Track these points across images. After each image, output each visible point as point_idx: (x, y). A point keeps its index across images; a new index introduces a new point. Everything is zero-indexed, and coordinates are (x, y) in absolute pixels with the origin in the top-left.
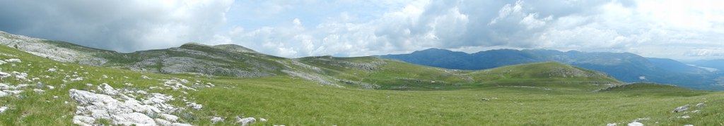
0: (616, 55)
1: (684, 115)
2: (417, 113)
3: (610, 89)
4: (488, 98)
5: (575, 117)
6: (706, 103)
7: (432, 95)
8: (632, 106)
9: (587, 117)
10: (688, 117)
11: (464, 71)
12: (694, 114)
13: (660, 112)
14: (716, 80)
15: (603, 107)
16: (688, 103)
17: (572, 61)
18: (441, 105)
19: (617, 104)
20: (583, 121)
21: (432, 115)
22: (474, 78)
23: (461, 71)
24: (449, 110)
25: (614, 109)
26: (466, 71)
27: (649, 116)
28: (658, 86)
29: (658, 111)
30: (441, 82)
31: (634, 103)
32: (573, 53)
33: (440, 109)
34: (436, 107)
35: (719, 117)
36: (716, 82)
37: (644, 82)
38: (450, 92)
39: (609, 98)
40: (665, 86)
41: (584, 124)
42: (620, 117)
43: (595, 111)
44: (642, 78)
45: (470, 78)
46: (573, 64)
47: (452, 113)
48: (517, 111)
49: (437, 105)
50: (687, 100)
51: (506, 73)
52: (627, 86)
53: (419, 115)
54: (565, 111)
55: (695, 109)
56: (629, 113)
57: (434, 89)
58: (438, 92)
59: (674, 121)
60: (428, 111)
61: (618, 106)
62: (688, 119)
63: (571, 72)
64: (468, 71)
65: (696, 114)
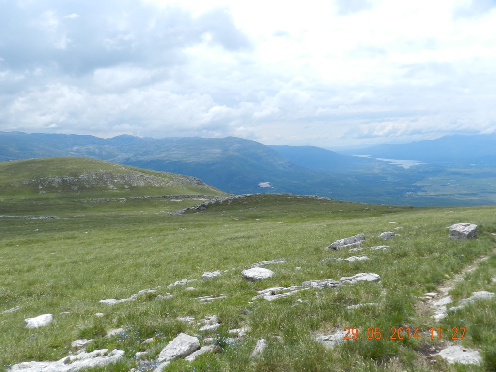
0: (212, 142)
1: (350, 255)
3: (204, 208)
5: (137, 266)
6: (399, 232)
8: (249, 237)
9: (164, 264)
10: (364, 258)
12: (375, 253)
13: (303, 249)
14: (418, 184)
15: (192, 243)
16: (361, 231)
17: (124, 156)
19: (219, 235)
20: (155, 271)
25: (214, 245)
27: (285, 256)
28: (295, 200)
29: (299, 246)
31: (252, 233)
32: (124, 141)
35: (440, 261)
36: (419, 188)
37: (268, 193)
39: (205, 226)
40: (308, 198)
41: (157, 276)
42: (226, 258)
43: (178, 252)
44: (264, 185)
46: (127, 162)
50: (358, 224)
52: (235, 200)
54: (117, 256)
55: (376, 242)
56: (242, 251)
59: (330, 266)
61: (221, 238)
62: (366, 262)
63: (123, 178)
65: (381, 253)
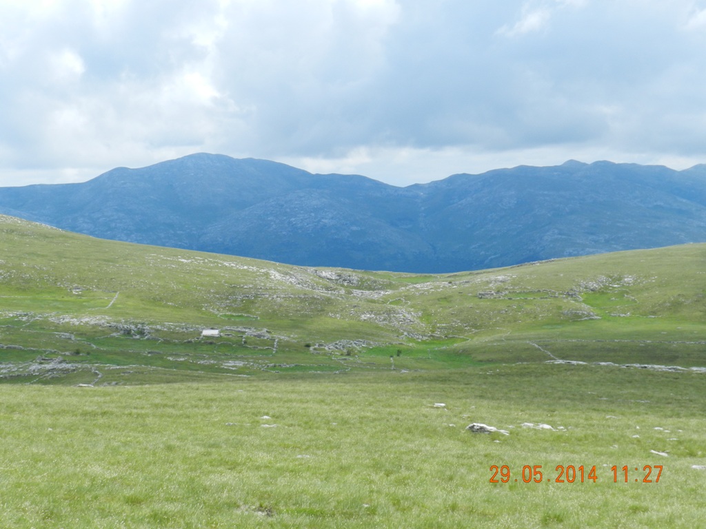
2: (134, 502)
4: (500, 423)
7: (208, 402)
11: (370, 276)
18: (263, 457)
21: (216, 509)
22: (427, 315)
23: (355, 275)
24: (301, 483)
26: (381, 276)
30: (250, 332)
33: (254, 479)
34: (233, 466)
38: (303, 386)
45: (406, 314)
47: (318, 498)
48: (677, 507)
49: (242, 455)
51: (602, 292)
53: (145, 510)
57: (215, 372)
58: (240, 390)
60: (194, 491)
64: (394, 276)
